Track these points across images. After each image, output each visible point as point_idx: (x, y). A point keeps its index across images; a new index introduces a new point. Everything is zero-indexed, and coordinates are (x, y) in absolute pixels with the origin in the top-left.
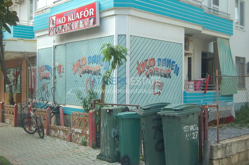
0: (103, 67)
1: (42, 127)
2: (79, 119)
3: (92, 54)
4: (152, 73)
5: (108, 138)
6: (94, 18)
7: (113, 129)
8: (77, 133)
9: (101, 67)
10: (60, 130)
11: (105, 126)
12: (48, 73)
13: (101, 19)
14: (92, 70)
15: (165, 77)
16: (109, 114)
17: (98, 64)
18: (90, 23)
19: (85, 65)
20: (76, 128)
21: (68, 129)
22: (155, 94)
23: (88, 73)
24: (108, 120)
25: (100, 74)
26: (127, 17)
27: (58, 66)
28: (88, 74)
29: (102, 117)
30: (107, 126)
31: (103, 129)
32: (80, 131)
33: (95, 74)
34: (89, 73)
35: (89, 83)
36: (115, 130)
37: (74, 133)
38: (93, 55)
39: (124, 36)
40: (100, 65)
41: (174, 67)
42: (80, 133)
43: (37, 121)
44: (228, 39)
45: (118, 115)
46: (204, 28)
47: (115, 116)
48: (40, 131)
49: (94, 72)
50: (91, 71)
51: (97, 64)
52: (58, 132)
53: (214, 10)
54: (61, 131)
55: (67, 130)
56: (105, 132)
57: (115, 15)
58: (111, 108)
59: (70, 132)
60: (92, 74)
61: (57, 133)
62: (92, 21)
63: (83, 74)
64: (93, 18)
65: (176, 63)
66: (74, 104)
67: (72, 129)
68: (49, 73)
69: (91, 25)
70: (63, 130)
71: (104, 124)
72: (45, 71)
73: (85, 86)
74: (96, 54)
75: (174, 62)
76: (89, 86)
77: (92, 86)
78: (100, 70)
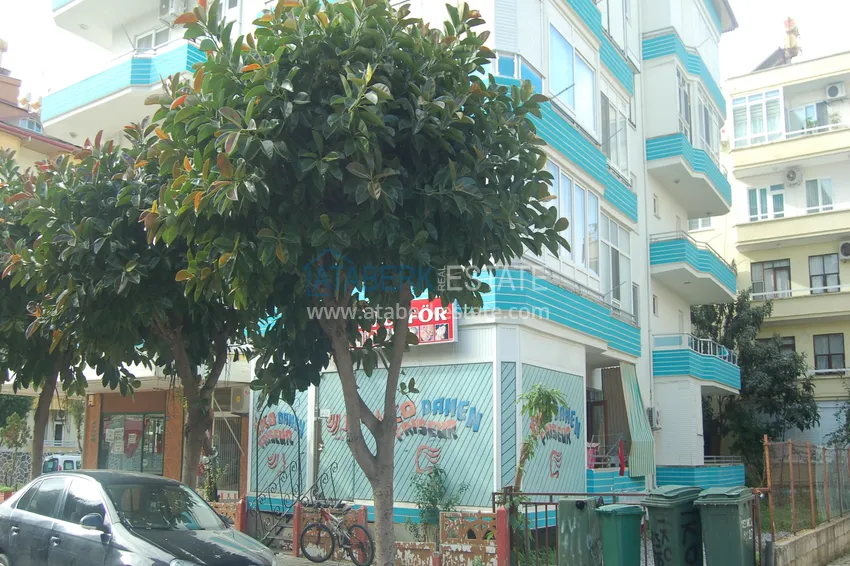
0: (464, 423)
2: (463, 525)
3: (433, 394)
4: (549, 435)
5: (580, 552)
6: (446, 326)
8: (458, 553)
9: (458, 423)
10: (403, 549)
11: (571, 531)
12: (289, 432)
13: (460, 328)
14: (433, 427)
15: (564, 442)
16: (579, 510)
17: (449, 417)
18: (435, 334)
19: (414, 417)
20: (455, 543)
21: (429, 545)
23: (423, 432)
24: (577, 520)
25: (456, 437)
26: (518, 328)
27: (329, 416)
28: (421, 436)
30: (576, 531)
31: (566, 537)
32: (467, 548)
33: (441, 435)
34: (425, 435)
35: (423, 455)
37: (448, 554)
38: (436, 398)
39: (512, 365)
40: (455, 418)
41: (574, 423)
42: (466, 552)
44: (634, 365)
46: (611, 347)
47: (593, 511)
49: (439, 432)
50: (430, 430)
51: (446, 416)
53: (614, 309)
54: (408, 553)
55: (427, 547)
56: (572, 541)
57: (496, 324)
59: (437, 552)
60: (434, 435)
61: (396, 556)
62: (441, 331)
63: (407, 435)
64: (444, 328)
65: (577, 415)
67: (444, 545)
68: (292, 430)
69: (437, 338)
70: (413, 550)
71: (569, 526)
72: (278, 425)
73: (413, 461)
74: (443, 395)
75: (574, 413)
76: (426, 461)
77: (434, 460)
78: (455, 428)
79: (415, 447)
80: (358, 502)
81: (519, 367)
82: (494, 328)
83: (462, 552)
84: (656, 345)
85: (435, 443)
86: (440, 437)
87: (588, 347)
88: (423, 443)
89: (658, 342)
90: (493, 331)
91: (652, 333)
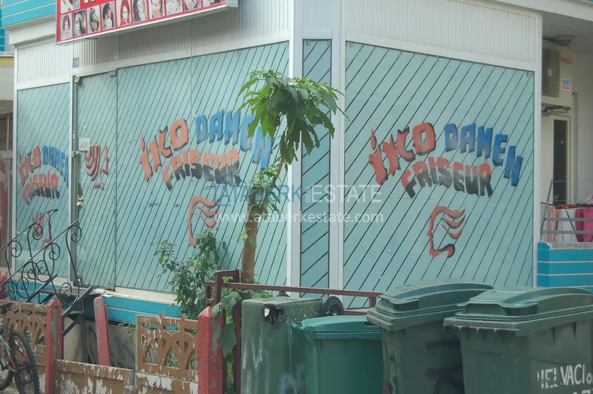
0: (249, 155)
1: (31, 367)
2: (164, 341)
3: (210, 105)
4: (425, 178)
7: (284, 377)
8: (156, 390)
9: (242, 154)
11: (256, 366)
12: (54, 177)
14: (210, 163)
15: (470, 192)
16: (269, 324)
17: (230, 145)
19: (186, 148)
20: (153, 373)
21: (123, 373)
22: (434, 252)
23: (197, 174)
24: (266, 346)
25: (238, 180)
27: (88, 150)
28: (195, 178)
29: (245, 333)
30: (262, 365)
31: (249, 377)
32: (166, 383)
33: (220, 178)
34: (199, 177)
35: (197, 211)
36: (292, 381)
37: (144, 391)
38: (214, 112)
39: (324, 45)
40: (237, 147)
41: (504, 157)
42: (166, 390)
43: (12, 345)
45: (302, 328)
47: (293, 329)
48: (25, 383)
49: (217, 172)
50: (207, 168)
51: (227, 143)
52: (87, 384)
55: (120, 378)
56: (256, 387)
58: (277, 301)
59: (130, 387)
60: (211, 179)
61: (86, 389)
63: (178, 178)
65: (511, 142)
66: (146, 286)
67: (139, 375)
68: (58, 174)
69: (206, 3)
70: (107, 381)
71: (253, 357)
72: (43, 166)
73: (185, 226)
74: (223, 106)
75: (503, 138)
76: (201, 223)
77: (209, 221)
78: (237, 163)
80: (121, 293)
83: (161, 389)
86: (218, 182)
87: (551, 17)
88: (196, 194)
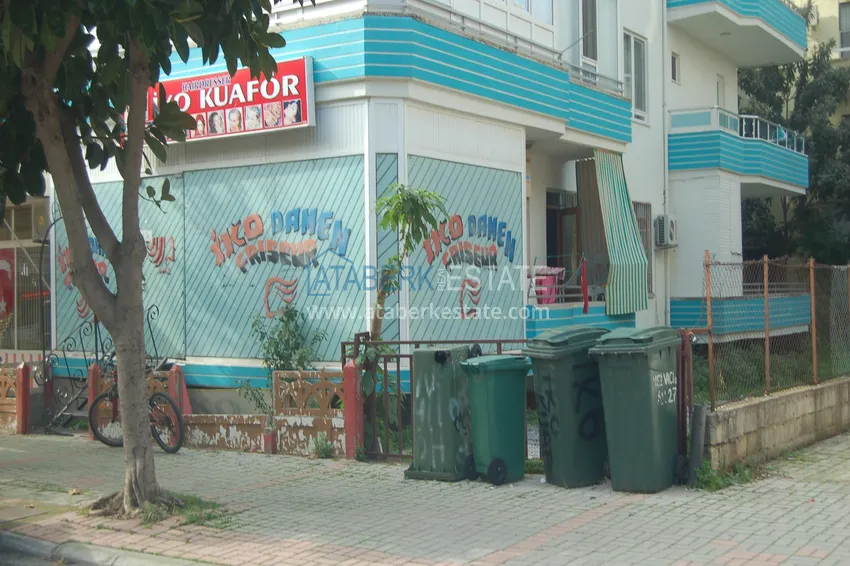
0: (327, 244)
2: (303, 390)
3: (285, 204)
4: (457, 258)
5: (440, 424)
6: (298, 103)
7: (451, 401)
8: (296, 428)
9: (319, 243)
10: (227, 426)
11: (429, 395)
12: (103, 265)
13: (318, 106)
14: (287, 251)
17: (307, 236)
19: (261, 238)
20: (293, 414)
21: (260, 418)
23: (273, 259)
24: (438, 380)
26: (401, 103)
27: (150, 240)
28: (271, 264)
30: (434, 394)
31: (423, 403)
32: (308, 421)
33: (296, 262)
34: (275, 261)
35: (274, 290)
36: (456, 403)
37: (284, 430)
38: (290, 209)
39: (392, 158)
40: (315, 237)
41: (504, 239)
42: (307, 426)
44: (621, 155)
46: (571, 126)
49: (294, 257)
50: (283, 255)
51: (303, 234)
52: (218, 431)
53: (586, 73)
54: (233, 430)
55: (257, 422)
56: (429, 410)
57: (367, 98)
58: (445, 348)
59: (270, 428)
60: (288, 263)
61: (217, 435)
62: (291, 111)
63: (253, 263)
64: (295, 105)
65: (509, 228)
67: (278, 418)
69: (287, 121)
70: (241, 426)
71: (426, 389)
73: (262, 300)
74: (299, 205)
75: (504, 225)
76: (278, 299)
77: (289, 297)
78: (315, 251)
79: (264, 278)
80: (191, 361)
81: (403, 161)
82: (365, 105)
83: (301, 427)
84: (674, 125)
85: (290, 273)
86: (296, 265)
87: (529, 130)
88: (273, 276)
89: (677, 120)
90: (365, 106)
91: (667, 108)
